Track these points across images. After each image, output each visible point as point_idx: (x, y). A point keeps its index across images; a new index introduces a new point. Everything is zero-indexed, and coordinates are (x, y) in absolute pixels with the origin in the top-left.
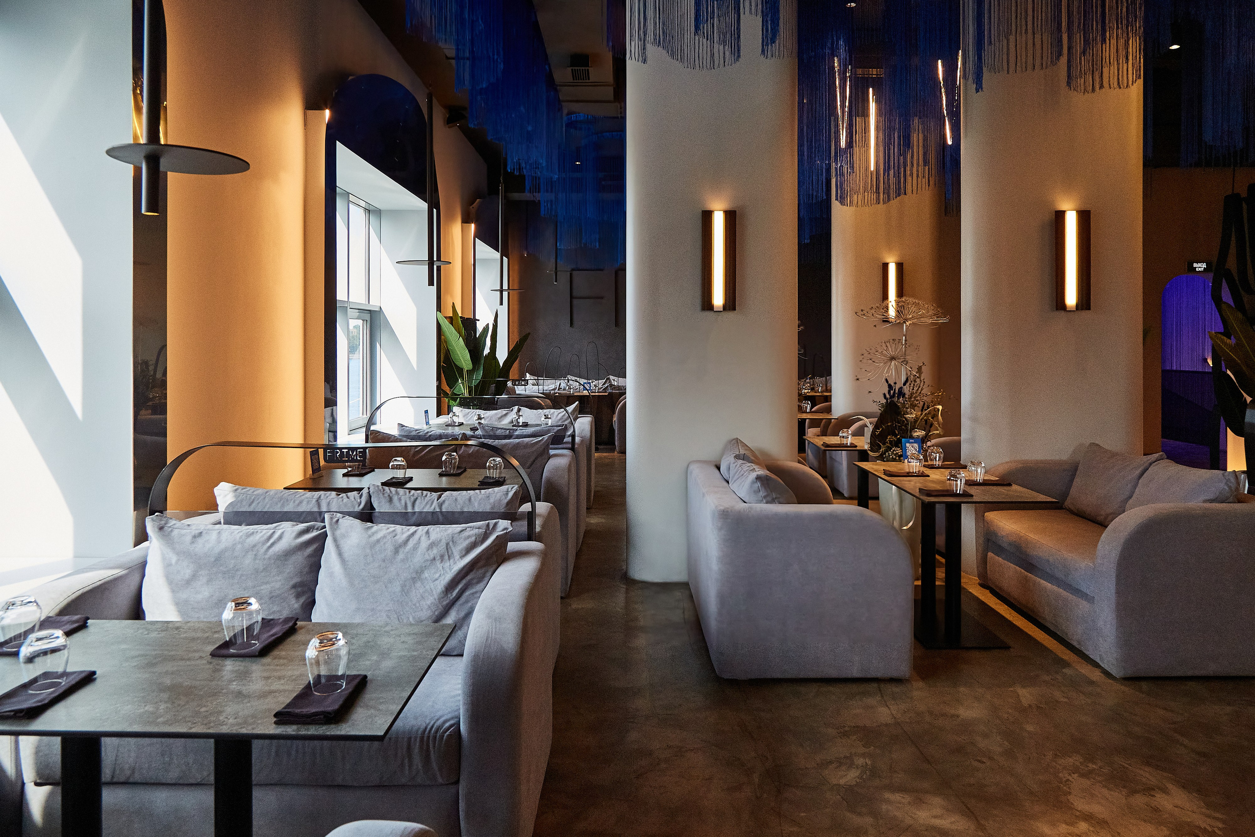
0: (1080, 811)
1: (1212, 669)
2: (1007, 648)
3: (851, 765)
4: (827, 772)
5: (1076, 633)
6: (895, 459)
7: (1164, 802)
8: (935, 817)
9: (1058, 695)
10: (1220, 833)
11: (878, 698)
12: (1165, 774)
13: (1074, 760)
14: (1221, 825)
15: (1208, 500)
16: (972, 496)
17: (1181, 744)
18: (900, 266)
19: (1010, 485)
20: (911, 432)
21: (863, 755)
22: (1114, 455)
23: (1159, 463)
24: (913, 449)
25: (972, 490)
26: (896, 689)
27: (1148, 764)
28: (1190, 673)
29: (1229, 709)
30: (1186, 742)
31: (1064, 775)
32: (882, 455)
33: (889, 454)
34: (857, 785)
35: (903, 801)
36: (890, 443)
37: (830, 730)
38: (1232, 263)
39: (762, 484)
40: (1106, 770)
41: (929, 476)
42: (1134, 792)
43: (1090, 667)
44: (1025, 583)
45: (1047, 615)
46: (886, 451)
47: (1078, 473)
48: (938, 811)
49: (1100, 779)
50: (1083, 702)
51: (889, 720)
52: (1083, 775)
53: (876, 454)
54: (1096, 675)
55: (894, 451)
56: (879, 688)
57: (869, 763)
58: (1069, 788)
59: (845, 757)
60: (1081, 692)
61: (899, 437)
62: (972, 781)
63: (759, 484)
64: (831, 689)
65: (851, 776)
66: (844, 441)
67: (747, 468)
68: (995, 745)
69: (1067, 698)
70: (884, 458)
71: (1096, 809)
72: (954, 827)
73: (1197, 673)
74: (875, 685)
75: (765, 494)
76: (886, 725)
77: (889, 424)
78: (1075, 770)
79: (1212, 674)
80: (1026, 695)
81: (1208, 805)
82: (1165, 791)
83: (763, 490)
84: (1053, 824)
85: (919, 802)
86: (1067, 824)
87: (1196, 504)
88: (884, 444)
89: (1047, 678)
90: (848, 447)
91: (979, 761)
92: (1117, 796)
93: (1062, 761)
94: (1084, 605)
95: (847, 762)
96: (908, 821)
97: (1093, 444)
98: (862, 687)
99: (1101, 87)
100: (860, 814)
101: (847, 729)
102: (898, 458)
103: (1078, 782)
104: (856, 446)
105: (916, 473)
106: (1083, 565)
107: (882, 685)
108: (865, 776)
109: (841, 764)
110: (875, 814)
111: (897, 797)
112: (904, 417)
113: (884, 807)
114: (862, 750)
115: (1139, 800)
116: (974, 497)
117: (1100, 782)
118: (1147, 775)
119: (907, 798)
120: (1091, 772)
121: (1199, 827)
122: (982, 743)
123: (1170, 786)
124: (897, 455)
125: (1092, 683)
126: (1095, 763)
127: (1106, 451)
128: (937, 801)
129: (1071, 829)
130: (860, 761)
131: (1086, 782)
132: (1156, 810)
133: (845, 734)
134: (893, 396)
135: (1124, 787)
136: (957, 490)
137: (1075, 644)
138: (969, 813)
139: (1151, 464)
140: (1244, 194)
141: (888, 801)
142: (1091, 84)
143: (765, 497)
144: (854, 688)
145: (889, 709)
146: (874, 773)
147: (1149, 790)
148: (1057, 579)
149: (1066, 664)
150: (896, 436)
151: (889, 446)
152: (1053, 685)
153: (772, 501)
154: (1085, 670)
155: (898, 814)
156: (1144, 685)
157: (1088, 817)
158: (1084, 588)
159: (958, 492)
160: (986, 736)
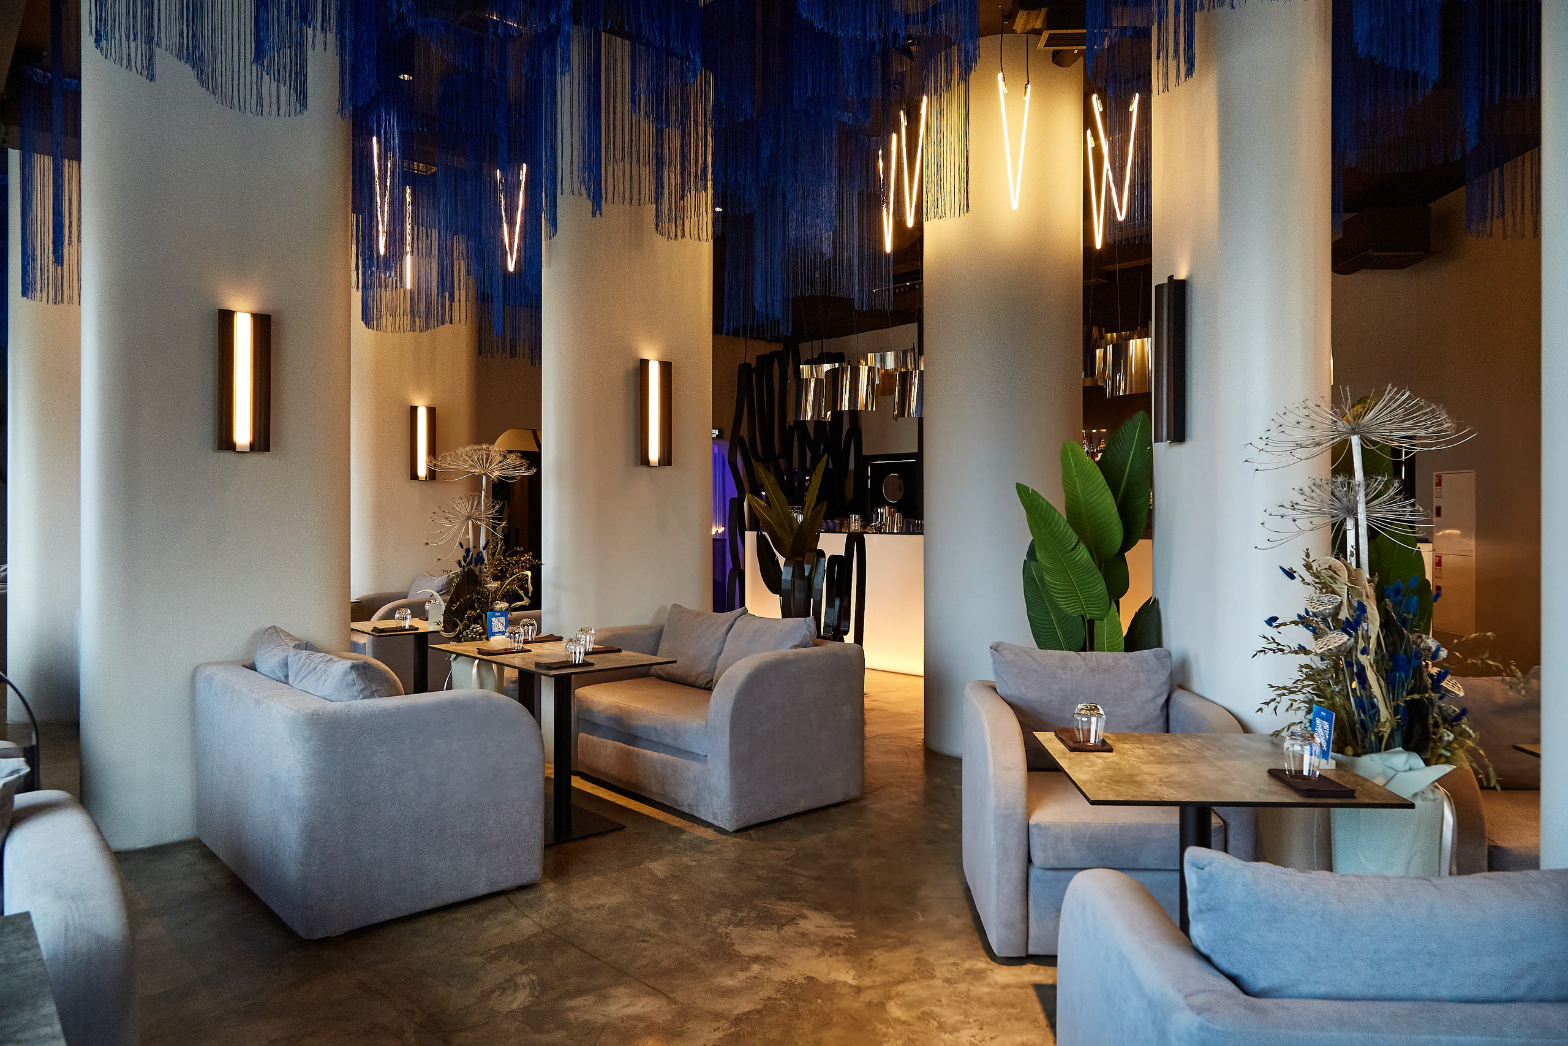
0: (747, 956)
1: (802, 805)
2: (622, 828)
3: (516, 987)
4: (491, 1003)
5: (685, 798)
6: (476, 638)
7: (807, 926)
8: (625, 1007)
9: (687, 861)
10: (855, 937)
11: (513, 911)
12: (799, 903)
13: (725, 914)
14: (853, 931)
15: (795, 646)
16: (592, 664)
17: (801, 875)
18: (432, 412)
19: (619, 651)
20: (492, 604)
21: (525, 972)
22: (698, 614)
23: (742, 618)
24: (499, 624)
25: (589, 659)
26: (527, 896)
27: (783, 899)
28: (786, 813)
29: (822, 836)
30: (803, 872)
31: (722, 929)
32: (458, 635)
33: (467, 633)
34: (533, 1004)
35: (587, 1003)
36: (467, 620)
37: (476, 959)
38: (744, 432)
39: (359, 675)
40: (753, 914)
41: (530, 651)
42: (781, 927)
43: (702, 828)
44: (627, 759)
45: (654, 788)
46: (464, 629)
47: (664, 636)
48: (626, 1001)
49: (752, 923)
50: (710, 861)
51: (535, 929)
52: (737, 925)
53: (452, 635)
54: (710, 834)
55: (473, 628)
56: (509, 899)
57: (534, 977)
58: (730, 939)
59: (506, 981)
60: (704, 852)
61: (478, 611)
62: (644, 962)
63: (354, 675)
64: (454, 916)
65: (521, 998)
66: (402, 624)
67: (321, 659)
68: (649, 922)
69: (695, 861)
70: (462, 638)
71: (757, 950)
72: (647, 1009)
73: (792, 811)
74: (504, 898)
75: (361, 688)
76: (536, 935)
77: (468, 597)
78: (729, 922)
79: (802, 810)
80: (659, 868)
81: (839, 918)
82: (804, 917)
83: (360, 681)
84: (731, 975)
85: (603, 998)
86: (742, 970)
87: (786, 651)
88: (461, 621)
89: (670, 847)
90: (407, 630)
91: (643, 941)
92: (771, 934)
93: (714, 918)
94: (695, 767)
95: (509, 985)
96: (601, 1020)
97: (675, 606)
98: (491, 904)
99: (683, 236)
100: (548, 1032)
101: (493, 952)
102: (478, 637)
103: (735, 932)
104: (417, 629)
105: (514, 649)
106: (694, 725)
107: (511, 897)
108: (536, 992)
109: (504, 990)
110: (563, 1025)
111: (579, 1002)
112: (485, 588)
113: (571, 1015)
114: (520, 968)
115: (788, 931)
116: (595, 666)
117: (753, 926)
118: (785, 908)
119: (590, 999)
120: (742, 920)
121: (839, 938)
122: (638, 924)
123: (806, 912)
124: (477, 634)
125: (710, 842)
126: (743, 912)
127: (689, 611)
128: (620, 991)
129: (748, 974)
130: (524, 979)
131: (741, 930)
132: (804, 935)
133: (495, 958)
134: (470, 563)
135: (773, 924)
136: (575, 660)
137: (686, 810)
138: (656, 992)
139: (736, 619)
140: (754, 365)
141: (573, 1009)
142: (674, 231)
143: (362, 691)
144: (479, 908)
145: (531, 918)
146: (544, 986)
147: (792, 920)
148: (666, 746)
149: (681, 831)
150: (476, 611)
151: (466, 624)
152: (679, 853)
153: (371, 695)
154: (700, 832)
155: (587, 1017)
156: (752, 832)
157: (756, 959)
158: (696, 750)
159: (577, 662)
160: (639, 916)
